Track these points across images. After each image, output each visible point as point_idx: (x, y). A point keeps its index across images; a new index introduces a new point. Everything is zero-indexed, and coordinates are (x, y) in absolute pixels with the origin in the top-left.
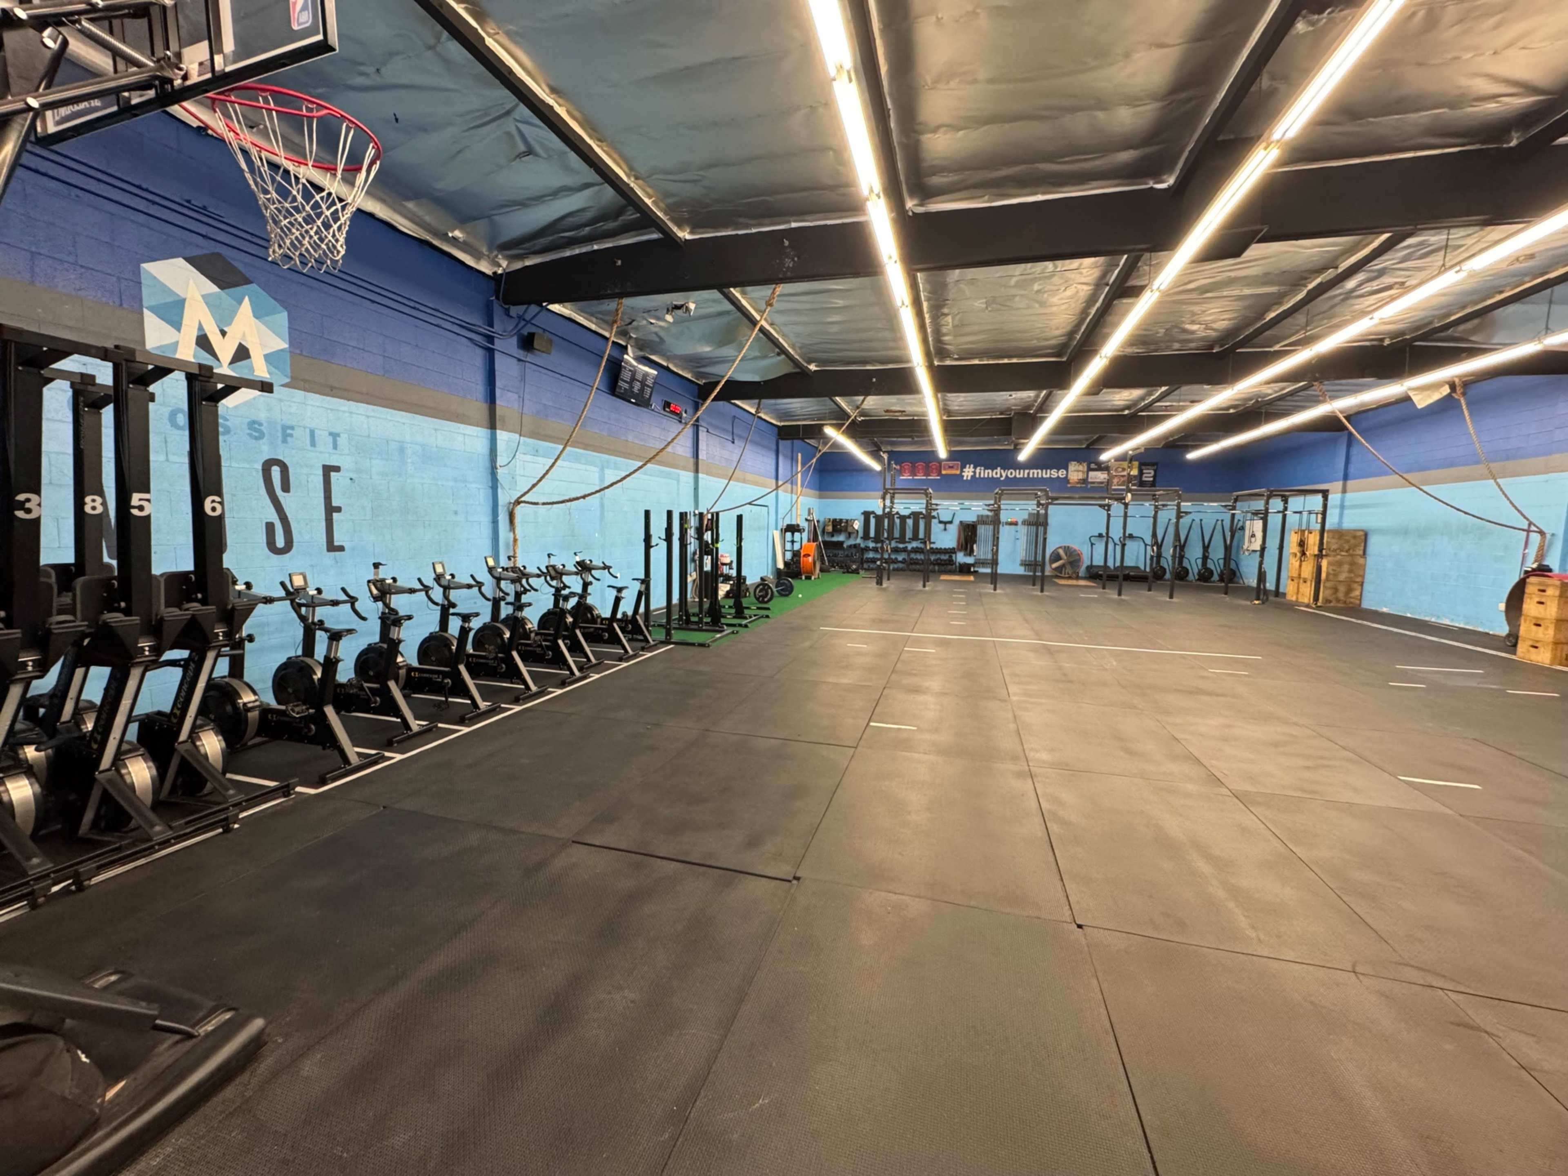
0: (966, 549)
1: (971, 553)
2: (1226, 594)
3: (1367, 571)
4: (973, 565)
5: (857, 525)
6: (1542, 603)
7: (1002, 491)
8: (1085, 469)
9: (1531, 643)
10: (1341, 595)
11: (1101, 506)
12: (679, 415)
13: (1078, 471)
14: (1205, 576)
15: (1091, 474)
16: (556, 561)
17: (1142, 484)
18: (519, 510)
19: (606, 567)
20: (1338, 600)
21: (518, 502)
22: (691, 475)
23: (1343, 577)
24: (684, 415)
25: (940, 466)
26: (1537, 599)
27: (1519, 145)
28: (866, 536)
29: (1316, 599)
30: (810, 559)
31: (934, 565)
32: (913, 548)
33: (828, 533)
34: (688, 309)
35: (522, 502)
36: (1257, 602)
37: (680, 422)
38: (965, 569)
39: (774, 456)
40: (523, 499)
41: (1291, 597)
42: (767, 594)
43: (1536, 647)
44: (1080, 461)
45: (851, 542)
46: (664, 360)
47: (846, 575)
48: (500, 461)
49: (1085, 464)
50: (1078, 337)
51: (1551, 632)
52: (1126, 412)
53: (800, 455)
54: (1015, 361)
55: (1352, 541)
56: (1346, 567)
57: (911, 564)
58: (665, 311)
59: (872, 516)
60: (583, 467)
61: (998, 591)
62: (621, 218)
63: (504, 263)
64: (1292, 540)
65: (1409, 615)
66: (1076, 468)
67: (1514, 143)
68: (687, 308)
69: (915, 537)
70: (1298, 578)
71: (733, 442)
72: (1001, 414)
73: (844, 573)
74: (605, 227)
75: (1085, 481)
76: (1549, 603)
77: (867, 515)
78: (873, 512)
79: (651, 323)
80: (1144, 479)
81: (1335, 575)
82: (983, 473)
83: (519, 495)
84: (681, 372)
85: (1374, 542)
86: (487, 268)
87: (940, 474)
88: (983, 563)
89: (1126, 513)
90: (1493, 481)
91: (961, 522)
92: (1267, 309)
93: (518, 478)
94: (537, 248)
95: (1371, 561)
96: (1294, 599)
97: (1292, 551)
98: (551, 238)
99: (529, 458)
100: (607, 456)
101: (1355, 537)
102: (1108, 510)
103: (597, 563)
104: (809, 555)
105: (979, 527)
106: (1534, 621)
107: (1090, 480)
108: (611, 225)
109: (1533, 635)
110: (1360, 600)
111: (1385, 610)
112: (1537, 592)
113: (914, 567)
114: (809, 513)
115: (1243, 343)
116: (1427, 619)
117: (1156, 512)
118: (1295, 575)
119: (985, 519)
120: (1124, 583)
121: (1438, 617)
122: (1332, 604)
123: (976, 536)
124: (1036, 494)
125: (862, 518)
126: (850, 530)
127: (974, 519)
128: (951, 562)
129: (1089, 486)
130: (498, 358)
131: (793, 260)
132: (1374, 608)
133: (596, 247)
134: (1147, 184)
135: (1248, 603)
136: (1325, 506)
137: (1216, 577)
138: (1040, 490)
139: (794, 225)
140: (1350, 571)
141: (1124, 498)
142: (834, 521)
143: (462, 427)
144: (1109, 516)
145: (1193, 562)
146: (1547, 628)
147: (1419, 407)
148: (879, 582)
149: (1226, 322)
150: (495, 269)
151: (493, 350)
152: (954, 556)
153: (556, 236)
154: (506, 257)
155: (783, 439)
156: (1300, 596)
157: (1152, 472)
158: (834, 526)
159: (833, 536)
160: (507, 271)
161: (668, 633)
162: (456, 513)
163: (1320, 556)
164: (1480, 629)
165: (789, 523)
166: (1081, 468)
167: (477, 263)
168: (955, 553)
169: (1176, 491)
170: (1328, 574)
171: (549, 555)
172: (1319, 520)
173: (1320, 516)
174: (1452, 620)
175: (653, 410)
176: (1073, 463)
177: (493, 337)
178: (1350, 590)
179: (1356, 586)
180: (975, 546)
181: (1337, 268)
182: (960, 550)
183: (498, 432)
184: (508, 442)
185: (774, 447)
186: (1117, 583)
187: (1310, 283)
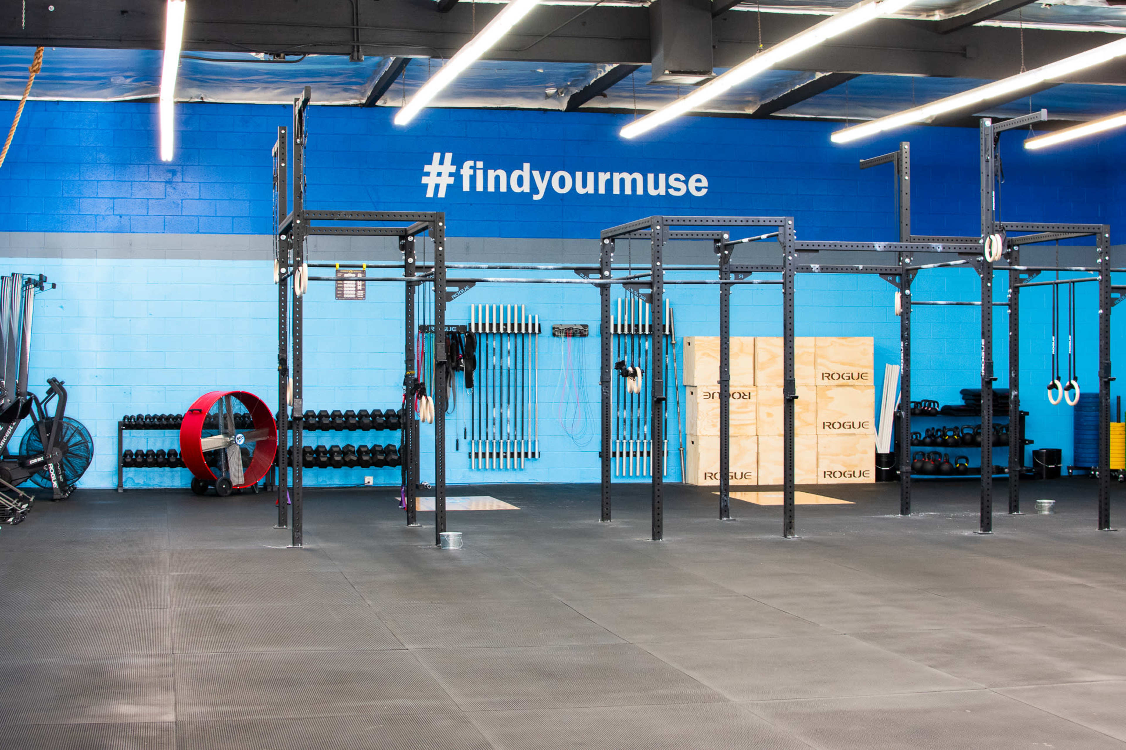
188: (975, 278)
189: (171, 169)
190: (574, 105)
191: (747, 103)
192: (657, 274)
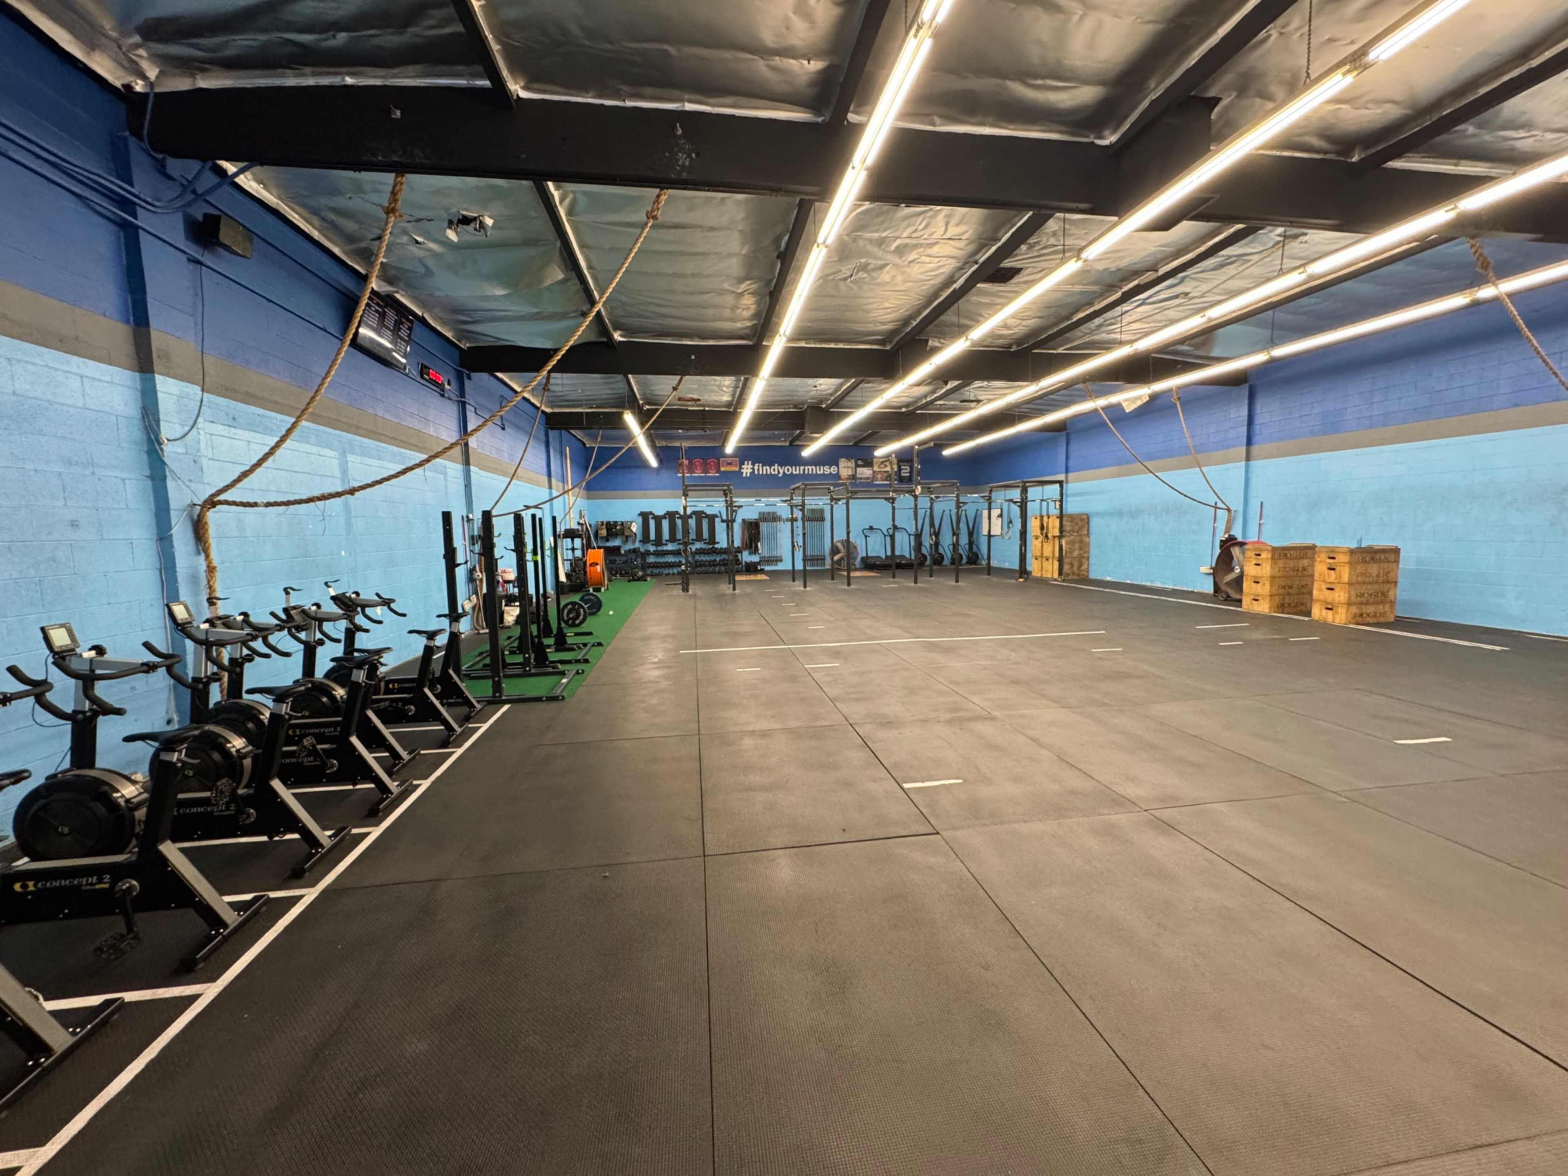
0: (751, 548)
1: (756, 551)
2: (989, 574)
3: (1091, 548)
4: (759, 563)
5: (634, 527)
6: (1258, 565)
7: (806, 485)
8: (854, 466)
9: (1253, 597)
10: (1075, 569)
11: (886, 499)
12: (441, 387)
13: (848, 467)
14: (956, 560)
15: (859, 470)
16: (304, 600)
17: (901, 479)
18: (212, 516)
19: (387, 603)
20: (1074, 574)
21: (211, 502)
22: (460, 467)
23: (1076, 553)
24: (447, 387)
25: (719, 463)
26: (1255, 562)
27: (1362, 161)
28: (646, 539)
29: (1061, 572)
30: (599, 568)
31: (720, 565)
32: (697, 549)
33: (602, 538)
34: (482, 225)
35: (221, 503)
36: (1021, 580)
37: (443, 396)
38: (752, 568)
39: (543, 449)
40: (222, 497)
41: (1036, 573)
42: (578, 615)
43: (1257, 600)
44: (848, 458)
45: (629, 546)
46: (417, 305)
47: (632, 583)
48: (167, 431)
49: (853, 461)
50: (915, 323)
51: (1268, 587)
52: (904, 410)
53: (568, 448)
54: (841, 346)
55: (1080, 524)
56: (1077, 546)
57: (697, 566)
58: (446, 224)
59: (651, 516)
60: (314, 449)
61: (808, 589)
62: (411, 30)
63: (152, 73)
64: (1033, 526)
65: (1128, 582)
66: (845, 464)
67: (1355, 159)
68: (481, 222)
69: (699, 538)
70: (1041, 557)
71: (503, 429)
72: (795, 407)
73: (629, 581)
74: (376, 41)
75: (854, 477)
76: (1264, 565)
77: (645, 516)
78: (651, 513)
79: (417, 242)
80: (903, 475)
81: (1071, 553)
82: (762, 470)
83: (213, 491)
84: (439, 328)
85: (1095, 523)
86: (108, 71)
87: (718, 471)
88: (768, 561)
89: (916, 505)
90: (1198, 469)
91: (743, 520)
92: (1077, 311)
93: (204, 461)
94: (230, 52)
95: (1093, 540)
96: (1039, 575)
97: (1033, 534)
98: (263, 37)
99: (220, 429)
100: (350, 436)
101: (1082, 520)
102: (893, 503)
103: (367, 595)
104: (597, 564)
105: (761, 524)
106: (1253, 579)
107: (858, 476)
108: (389, 39)
109: (1253, 591)
110: (1088, 572)
111: (1109, 579)
112: (1254, 556)
113: (699, 569)
114: (581, 517)
115: (1038, 345)
116: (1143, 583)
117: (932, 504)
118: (1039, 554)
119: (766, 516)
120: (897, 571)
121: (1152, 582)
122: (1070, 577)
123: (759, 533)
124: (829, 489)
125: (640, 519)
126: (627, 533)
127: (756, 517)
128: (738, 562)
129: (858, 481)
130: (148, 246)
131: (689, 156)
132: (1099, 578)
133: (349, 80)
134: (1087, 137)
135: (1013, 581)
136: (1062, 494)
137: (965, 560)
138: (831, 485)
139: (689, 107)
140: (1081, 549)
141: (914, 491)
142: (608, 523)
143: (75, 362)
144: (894, 508)
145: (946, 549)
146: (1264, 585)
147: (1127, 411)
148: (686, 589)
149: (1034, 320)
150: (129, 79)
151: (137, 227)
152: (739, 555)
153: (274, 36)
154: (158, 58)
155: (552, 429)
156: (1044, 573)
157: (908, 468)
158: (608, 530)
159: (607, 540)
160: (157, 90)
161: (497, 687)
162: (74, 524)
163: (1060, 537)
164: (1185, 589)
165: (568, 527)
166: (849, 464)
167: (88, 54)
168: (741, 552)
169: (954, 484)
170: (1066, 552)
171: (286, 591)
172: (1058, 507)
173: (1058, 503)
174: (1163, 583)
175: (407, 375)
176: (843, 460)
177: (135, 204)
178: (1080, 565)
179: (1084, 561)
180: (759, 545)
181: (1157, 271)
182: (745, 549)
183: (158, 378)
184: (180, 397)
185: (544, 438)
186: (890, 572)
187: (1126, 285)
188: (912, 499)
189: (657, 470)
190: (791, 444)
191: (848, 442)
192: (803, 501)
